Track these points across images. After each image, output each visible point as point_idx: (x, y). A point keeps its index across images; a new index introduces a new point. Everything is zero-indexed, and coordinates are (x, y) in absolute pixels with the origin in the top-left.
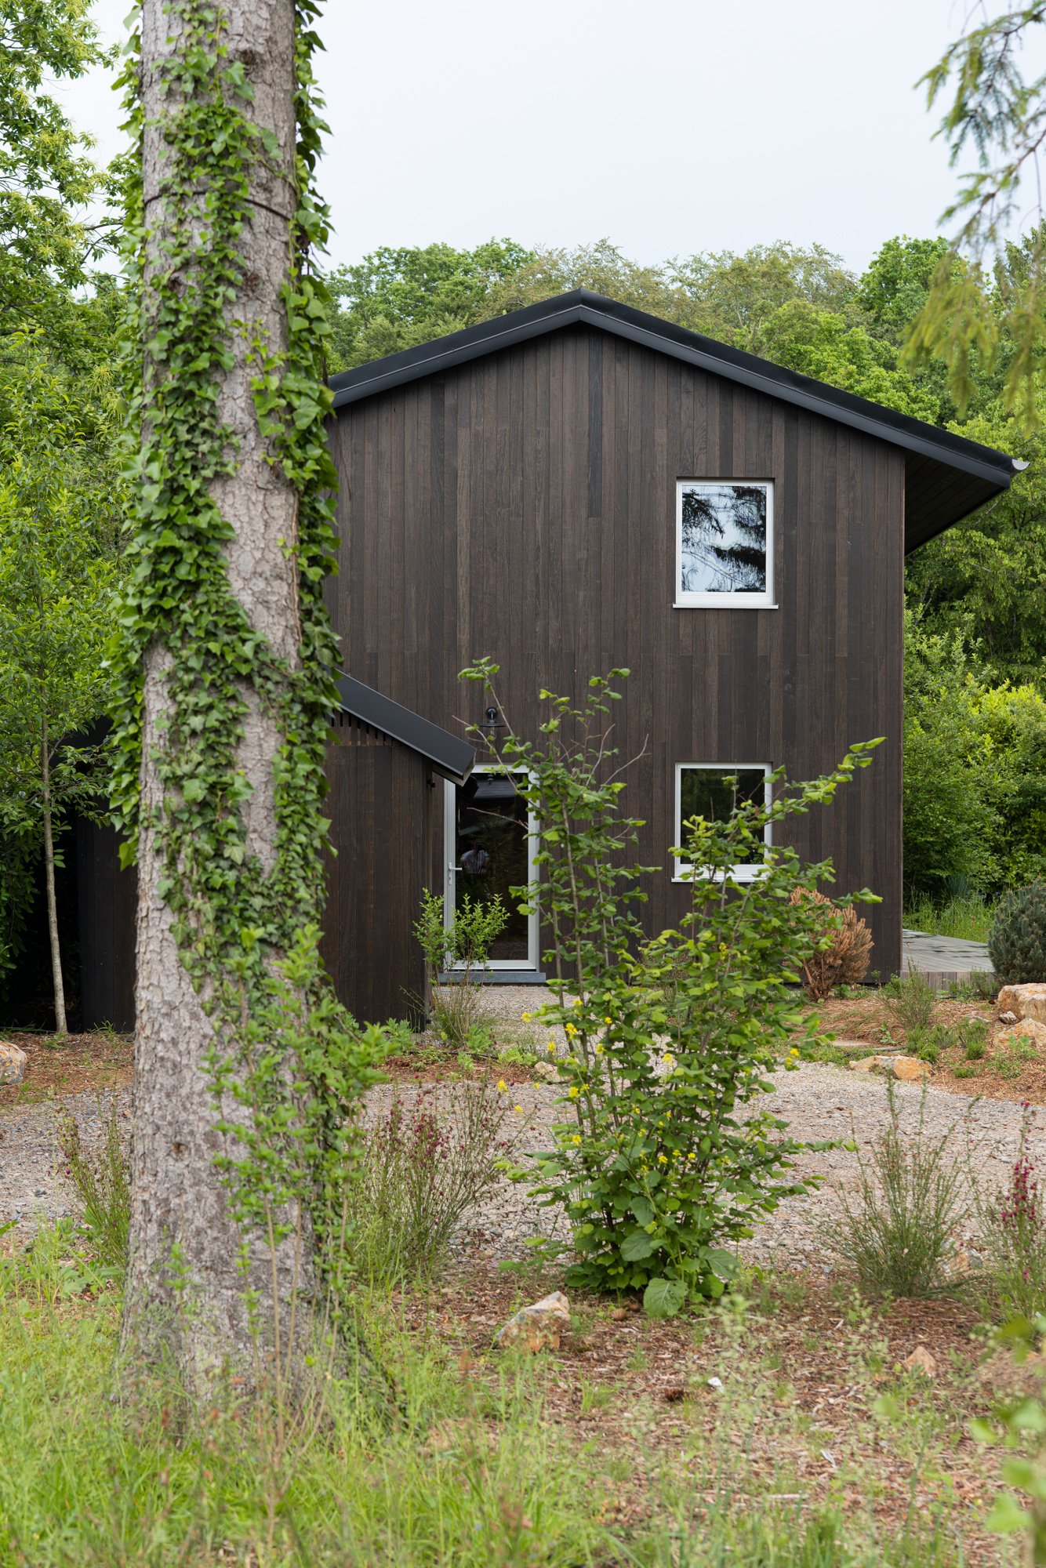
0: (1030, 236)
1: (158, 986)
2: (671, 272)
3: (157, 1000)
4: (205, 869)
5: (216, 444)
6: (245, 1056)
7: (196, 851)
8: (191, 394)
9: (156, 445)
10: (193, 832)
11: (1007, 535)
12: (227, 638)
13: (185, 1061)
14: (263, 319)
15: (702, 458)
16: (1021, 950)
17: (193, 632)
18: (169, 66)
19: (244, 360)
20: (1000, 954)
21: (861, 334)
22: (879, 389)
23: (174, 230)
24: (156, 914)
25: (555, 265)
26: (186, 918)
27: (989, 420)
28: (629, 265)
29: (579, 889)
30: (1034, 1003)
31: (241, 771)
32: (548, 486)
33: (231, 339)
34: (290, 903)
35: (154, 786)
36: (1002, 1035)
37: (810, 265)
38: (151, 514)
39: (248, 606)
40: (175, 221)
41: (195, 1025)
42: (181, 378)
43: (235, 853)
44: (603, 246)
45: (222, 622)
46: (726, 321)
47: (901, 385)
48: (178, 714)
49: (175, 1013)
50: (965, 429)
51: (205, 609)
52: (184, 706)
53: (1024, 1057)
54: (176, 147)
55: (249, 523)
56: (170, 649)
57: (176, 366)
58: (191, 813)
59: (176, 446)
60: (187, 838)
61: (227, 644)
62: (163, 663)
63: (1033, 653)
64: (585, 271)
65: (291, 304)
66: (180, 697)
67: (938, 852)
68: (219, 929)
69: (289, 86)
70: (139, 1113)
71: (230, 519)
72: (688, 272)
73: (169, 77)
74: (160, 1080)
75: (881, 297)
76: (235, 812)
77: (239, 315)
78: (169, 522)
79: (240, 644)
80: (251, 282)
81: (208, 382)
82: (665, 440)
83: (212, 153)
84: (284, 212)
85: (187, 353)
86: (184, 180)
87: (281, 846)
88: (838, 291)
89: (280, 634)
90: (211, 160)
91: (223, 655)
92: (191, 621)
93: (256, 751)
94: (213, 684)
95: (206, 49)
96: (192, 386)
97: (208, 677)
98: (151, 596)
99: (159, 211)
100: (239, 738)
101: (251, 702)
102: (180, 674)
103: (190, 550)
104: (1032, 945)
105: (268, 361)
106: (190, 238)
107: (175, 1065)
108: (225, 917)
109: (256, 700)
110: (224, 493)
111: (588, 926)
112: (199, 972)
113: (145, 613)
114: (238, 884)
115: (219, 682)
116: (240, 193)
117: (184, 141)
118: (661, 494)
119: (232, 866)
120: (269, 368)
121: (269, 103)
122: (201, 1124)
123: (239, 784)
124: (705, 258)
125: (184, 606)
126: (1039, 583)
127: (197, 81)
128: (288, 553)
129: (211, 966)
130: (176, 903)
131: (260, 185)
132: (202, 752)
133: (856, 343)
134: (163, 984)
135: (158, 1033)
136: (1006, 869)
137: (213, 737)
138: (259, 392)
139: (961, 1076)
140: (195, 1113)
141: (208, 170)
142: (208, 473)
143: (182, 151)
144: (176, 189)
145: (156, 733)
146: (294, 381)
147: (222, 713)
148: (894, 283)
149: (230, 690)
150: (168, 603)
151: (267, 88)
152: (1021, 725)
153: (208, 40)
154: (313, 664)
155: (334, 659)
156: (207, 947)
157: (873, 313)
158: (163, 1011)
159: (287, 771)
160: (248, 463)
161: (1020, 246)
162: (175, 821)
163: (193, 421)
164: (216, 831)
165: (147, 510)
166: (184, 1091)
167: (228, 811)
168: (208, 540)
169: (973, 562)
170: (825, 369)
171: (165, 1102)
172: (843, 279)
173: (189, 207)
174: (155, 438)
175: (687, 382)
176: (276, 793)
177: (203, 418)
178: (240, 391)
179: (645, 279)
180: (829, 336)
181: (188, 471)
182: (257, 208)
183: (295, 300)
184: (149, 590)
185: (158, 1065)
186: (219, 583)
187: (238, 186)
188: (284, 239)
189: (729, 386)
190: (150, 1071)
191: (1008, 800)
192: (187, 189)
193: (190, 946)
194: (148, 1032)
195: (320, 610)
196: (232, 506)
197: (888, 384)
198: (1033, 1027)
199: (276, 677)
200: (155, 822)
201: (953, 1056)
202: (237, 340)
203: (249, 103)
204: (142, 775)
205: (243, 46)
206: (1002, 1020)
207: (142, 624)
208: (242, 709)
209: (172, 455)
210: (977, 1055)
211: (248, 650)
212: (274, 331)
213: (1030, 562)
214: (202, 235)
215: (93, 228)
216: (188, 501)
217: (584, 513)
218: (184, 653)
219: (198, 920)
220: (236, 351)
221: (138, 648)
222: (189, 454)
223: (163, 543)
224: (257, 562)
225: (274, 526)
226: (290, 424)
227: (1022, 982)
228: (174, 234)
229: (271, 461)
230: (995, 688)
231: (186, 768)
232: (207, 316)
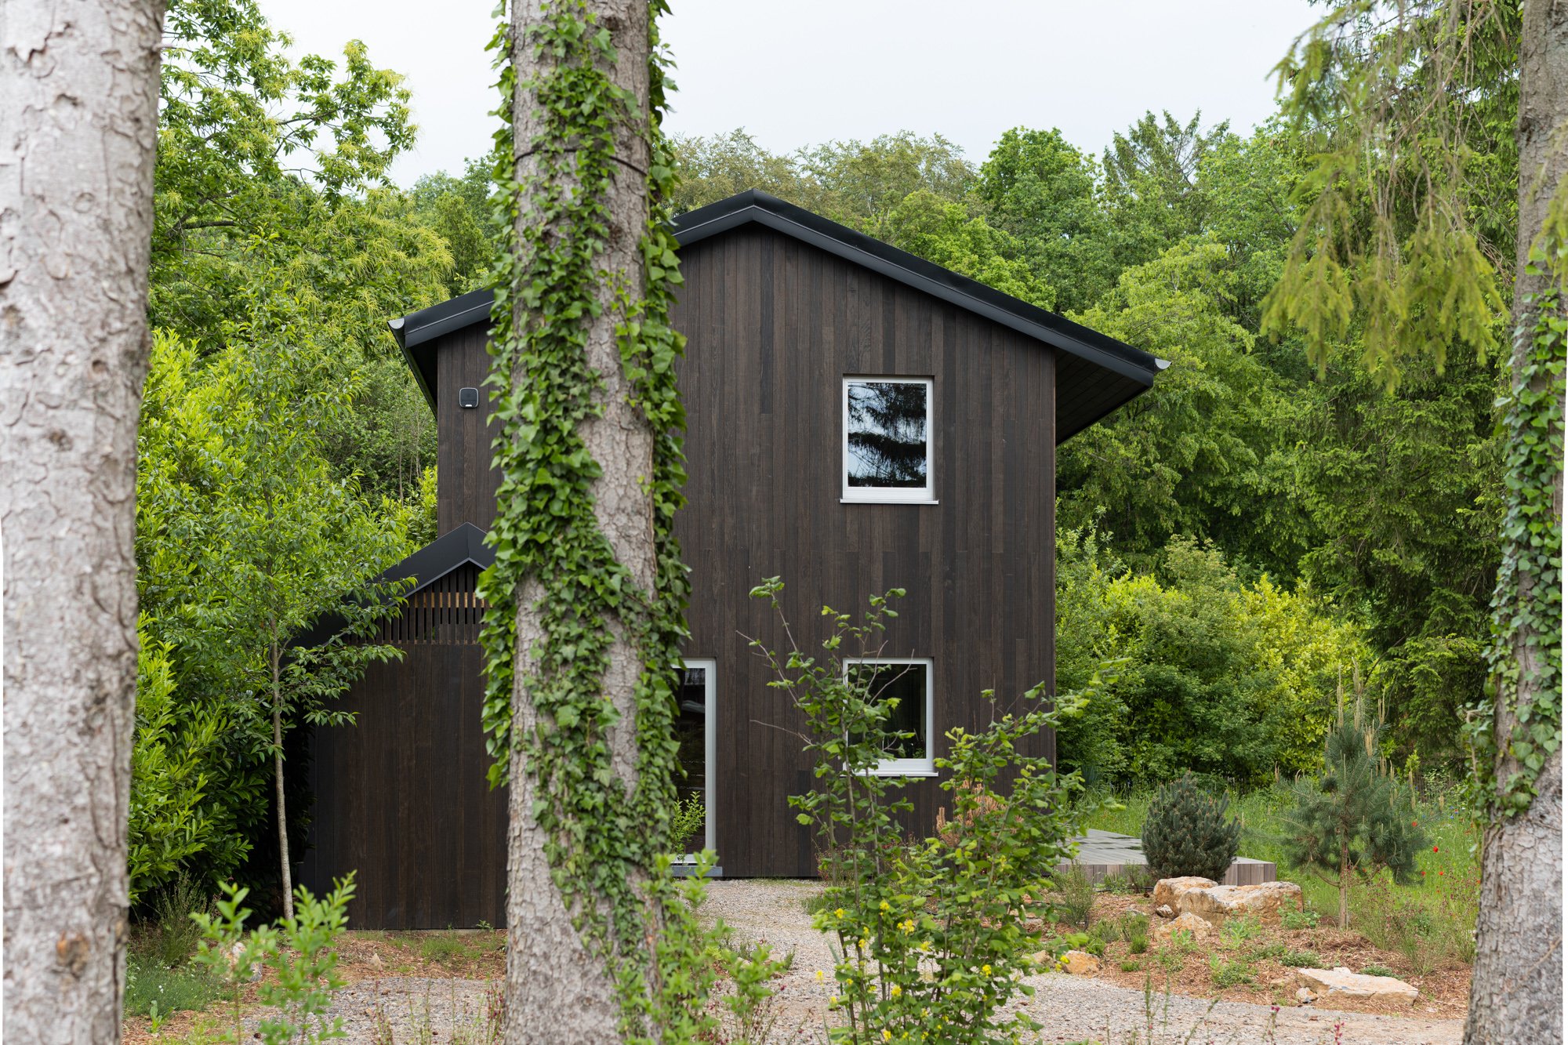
0: (1137, 128)
1: (531, 903)
2: (802, 161)
3: (530, 916)
4: (576, 791)
5: (586, 387)
6: (611, 970)
7: (568, 774)
8: (563, 340)
9: (530, 387)
10: (564, 755)
11: (1122, 425)
12: (595, 571)
13: (556, 975)
14: (625, 269)
15: (867, 356)
16: (1173, 843)
17: (565, 565)
18: (542, 31)
19: (609, 308)
20: (1153, 847)
21: (982, 223)
22: (1000, 279)
23: (547, 185)
24: (529, 834)
25: (693, 153)
26: (558, 838)
27: (1105, 310)
28: (762, 154)
29: (856, 800)
30: (1190, 897)
31: (608, 698)
32: (723, 383)
33: (598, 288)
34: (650, 823)
35: (526, 711)
36: (1163, 929)
37: (934, 156)
38: (528, 452)
39: (613, 540)
40: (547, 176)
41: (566, 940)
42: (553, 324)
43: (603, 775)
44: (738, 135)
45: (592, 557)
46: (855, 210)
47: (1020, 275)
48: (550, 644)
49: (547, 929)
50: (1081, 318)
51: (576, 544)
52: (556, 636)
53: (1184, 951)
54: (548, 107)
55: (614, 462)
56: (541, 580)
57: (549, 313)
58: (562, 738)
59: (549, 389)
60: (559, 761)
61: (596, 577)
62: (537, 594)
63: (1147, 541)
64: (722, 161)
65: (650, 255)
66: (552, 627)
67: (1069, 742)
68: (588, 848)
69: (644, 50)
70: (512, 1024)
71: (597, 458)
72: (817, 160)
73: (542, 42)
74: (533, 993)
75: (1000, 187)
76: (601, 737)
77: (604, 266)
78: (545, 461)
79: (606, 577)
80: (616, 234)
81: (578, 328)
82: (831, 338)
83: (581, 114)
84: (641, 168)
85: (559, 301)
86: (555, 138)
87: (642, 769)
88: (958, 180)
89: (640, 567)
90: (581, 120)
91: (593, 588)
92: (564, 554)
93: (620, 678)
94: (583, 615)
95: (575, 16)
96: (564, 332)
97: (579, 609)
98: (526, 531)
99: (531, 167)
100: (606, 666)
101: (616, 631)
102: (553, 605)
103: (562, 487)
104: (1184, 839)
105: (631, 309)
106: (561, 193)
107: (547, 979)
108: (594, 837)
109: (620, 629)
110: (592, 434)
111: (865, 836)
112: (569, 890)
113: (519, 546)
114: (606, 804)
115: (588, 613)
116: (606, 151)
117: (555, 102)
118: (828, 391)
119: (599, 790)
120: (630, 315)
121: (629, 66)
122: (572, 1035)
123: (607, 711)
124: (833, 147)
125: (557, 541)
126: (1153, 472)
127: (568, 46)
128: (647, 489)
129: (581, 884)
130: (548, 823)
131: (622, 143)
132: (573, 680)
133: (977, 232)
134: (535, 901)
135: (530, 947)
136: (1130, 758)
137: (582, 665)
138: (622, 338)
139: (1127, 970)
140: (565, 1024)
141: (578, 130)
142: (579, 414)
143: (554, 111)
144: (548, 146)
145: (529, 660)
146: (652, 328)
147: (592, 642)
148: (1012, 173)
149: (598, 620)
150: (542, 538)
151: (626, 52)
152: (1144, 616)
153: (577, 9)
154: (667, 595)
155: (685, 590)
156: (578, 866)
157: (992, 203)
158: (536, 926)
159: (647, 697)
160: (613, 405)
161: (1127, 137)
162: (547, 744)
163: (564, 366)
164: (587, 755)
165: (523, 449)
166: (556, 1004)
167: (597, 736)
168: (578, 478)
169: (1091, 451)
170: (950, 258)
171: (538, 1013)
172: (962, 169)
173: (559, 164)
174: (528, 381)
175: (852, 282)
176: (637, 717)
177: (573, 362)
178: (606, 337)
179: (778, 167)
180: (953, 225)
181: (560, 413)
182: (619, 165)
183: (652, 251)
184: (524, 525)
185: (531, 979)
186: (587, 520)
187: (604, 144)
188: (642, 193)
189: (891, 286)
190: (524, 984)
191: (1133, 690)
192: (557, 146)
193: (560, 864)
194: (521, 946)
195: (672, 543)
196: (598, 445)
197: (1008, 274)
198: (1192, 921)
199: (637, 608)
200: (528, 746)
201: (1119, 950)
202: (604, 289)
203: (612, 66)
204: (514, 701)
205: (608, 13)
206: (1158, 914)
207: (518, 558)
208: (608, 639)
209: (545, 397)
210: (1140, 949)
211: (615, 583)
212: (634, 282)
213: (1144, 452)
214: (573, 190)
215: (285, 123)
216: (561, 440)
217: (756, 409)
218: (557, 585)
219: (569, 840)
220: (602, 300)
221: (512, 579)
222: (561, 397)
223: (539, 481)
224: (621, 499)
225: (635, 464)
226: (649, 367)
227: (1175, 875)
228: (546, 189)
229: (633, 403)
230: (1118, 578)
231: (559, 695)
232: (576, 267)
